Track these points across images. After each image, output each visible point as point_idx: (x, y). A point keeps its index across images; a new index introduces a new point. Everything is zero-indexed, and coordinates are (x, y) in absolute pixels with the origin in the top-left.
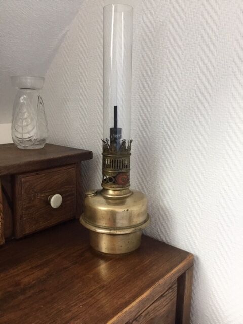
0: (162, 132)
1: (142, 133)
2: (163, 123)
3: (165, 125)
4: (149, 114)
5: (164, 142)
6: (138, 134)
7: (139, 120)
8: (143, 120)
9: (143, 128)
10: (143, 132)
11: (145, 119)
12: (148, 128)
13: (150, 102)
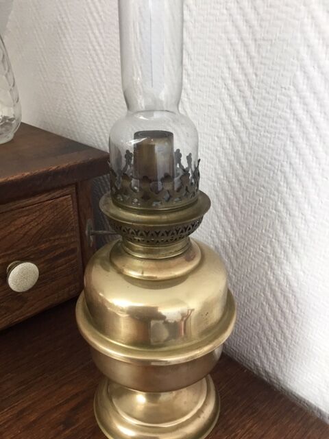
0: (286, 119)
1: (229, 117)
2: (292, 92)
3: (295, 98)
4: (253, 64)
5: (290, 148)
6: (221, 119)
7: (223, 79)
8: (235, 81)
9: (234, 102)
10: (233, 113)
11: (241, 77)
12: (247, 104)
13: (257, 28)
